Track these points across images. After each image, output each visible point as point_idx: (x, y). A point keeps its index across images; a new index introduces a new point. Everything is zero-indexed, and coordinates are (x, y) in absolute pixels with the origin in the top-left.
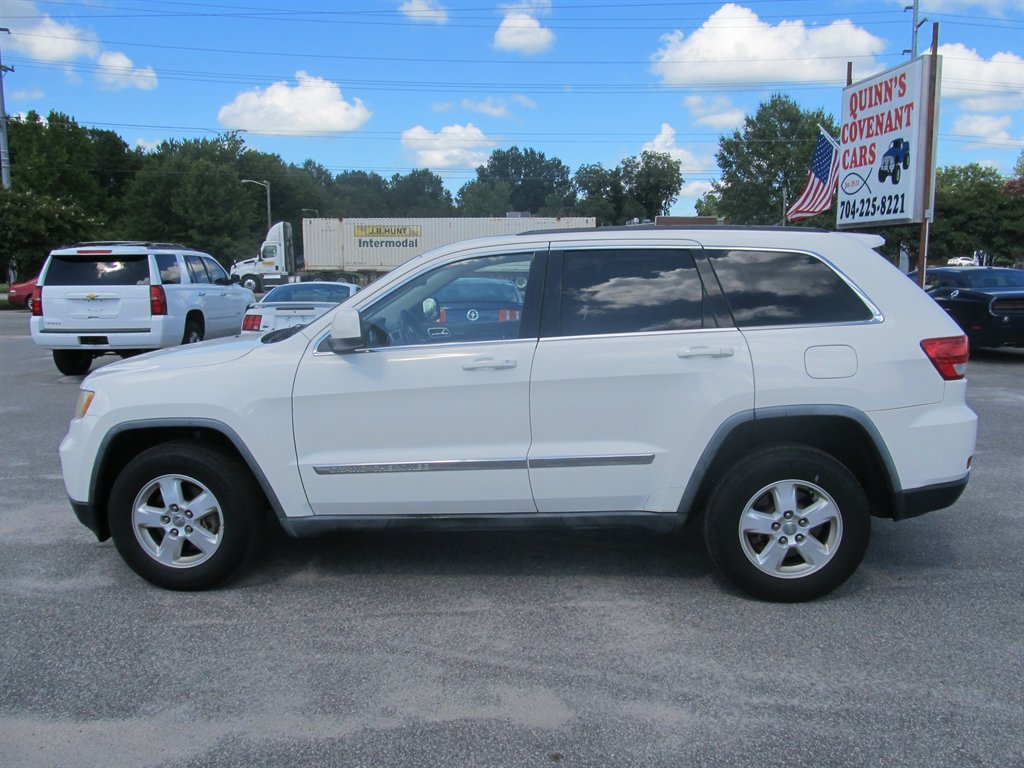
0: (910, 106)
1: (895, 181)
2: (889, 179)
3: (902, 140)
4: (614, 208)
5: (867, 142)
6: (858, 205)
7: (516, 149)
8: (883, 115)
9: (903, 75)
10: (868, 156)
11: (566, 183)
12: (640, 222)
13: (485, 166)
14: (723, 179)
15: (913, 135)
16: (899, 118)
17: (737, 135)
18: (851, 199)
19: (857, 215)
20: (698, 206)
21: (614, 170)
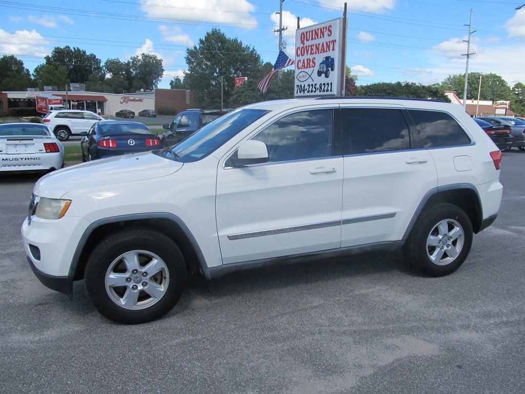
0: (334, 41)
1: (327, 76)
2: (323, 75)
3: (330, 57)
4: (128, 83)
5: (311, 57)
6: (306, 87)
7: (69, 47)
8: (319, 44)
9: (331, 26)
10: (311, 63)
11: (99, 68)
12: (145, 91)
13: (50, 56)
14: (189, 70)
15: (335, 55)
16: (328, 47)
17: (195, 48)
18: (303, 84)
19: (306, 92)
20: (171, 83)
21: (127, 62)
